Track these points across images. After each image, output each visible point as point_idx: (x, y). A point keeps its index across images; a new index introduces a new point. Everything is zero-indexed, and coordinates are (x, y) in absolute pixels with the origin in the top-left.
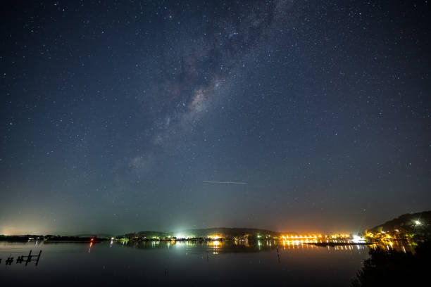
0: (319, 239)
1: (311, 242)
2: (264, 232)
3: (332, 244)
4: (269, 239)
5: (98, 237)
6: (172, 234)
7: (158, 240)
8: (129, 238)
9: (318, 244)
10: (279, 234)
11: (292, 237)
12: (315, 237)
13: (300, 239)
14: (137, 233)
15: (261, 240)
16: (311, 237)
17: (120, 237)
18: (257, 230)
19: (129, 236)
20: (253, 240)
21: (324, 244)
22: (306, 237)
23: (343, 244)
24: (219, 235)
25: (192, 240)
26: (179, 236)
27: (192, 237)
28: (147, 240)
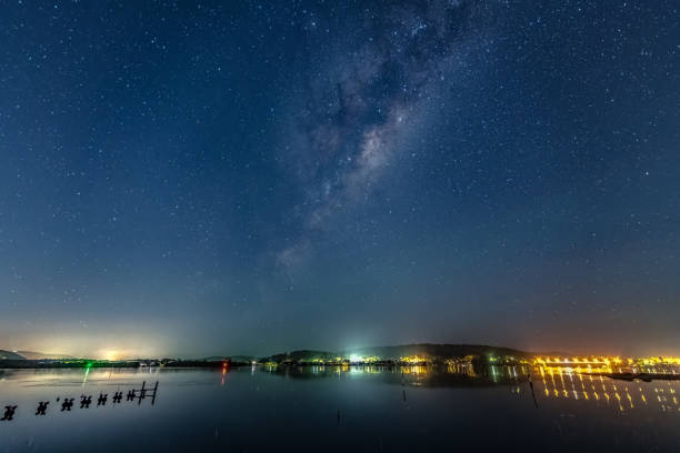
0: (614, 366)
1: (599, 370)
2: (502, 352)
3: (646, 377)
4: (512, 364)
5: (233, 360)
6: (342, 355)
7: (321, 364)
8: (278, 362)
9: (615, 376)
10: (530, 356)
11: (557, 361)
12: (607, 361)
13: (574, 366)
14: (289, 354)
15: (498, 365)
16: (596, 361)
17: (264, 361)
18: (487, 348)
19: (278, 358)
20: (481, 365)
21: (628, 377)
22: (586, 361)
23: (669, 377)
24: (420, 357)
25: (376, 365)
26: (354, 358)
27: (373, 359)
28: (304, 364)
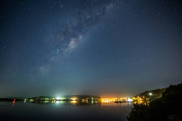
0: (116, 100)
1: (113, 101)
2: (95, 97)
3: (120, 102)
4: (96, 100)
5: (18, 99)
6: (54, 97)
7: (48, 100)
8: (34, 99)
9: (115, 102)
10: (100, 98)
11: (106, 99)
12: (114, 99)
13: (108, 100)
14: (38, 97)
15: (93, 100)
16: (113, 99)
17: (29, 99)
18: (91, 96)
19: (34, 98)
20: (90, 100)
21: (117, 102)
22: (111, 99)
23: (124, 102)
24: (76, 98)
25: (64, 100)
26: (58, 98)
27: (63, 99)
28: (43, 100)
